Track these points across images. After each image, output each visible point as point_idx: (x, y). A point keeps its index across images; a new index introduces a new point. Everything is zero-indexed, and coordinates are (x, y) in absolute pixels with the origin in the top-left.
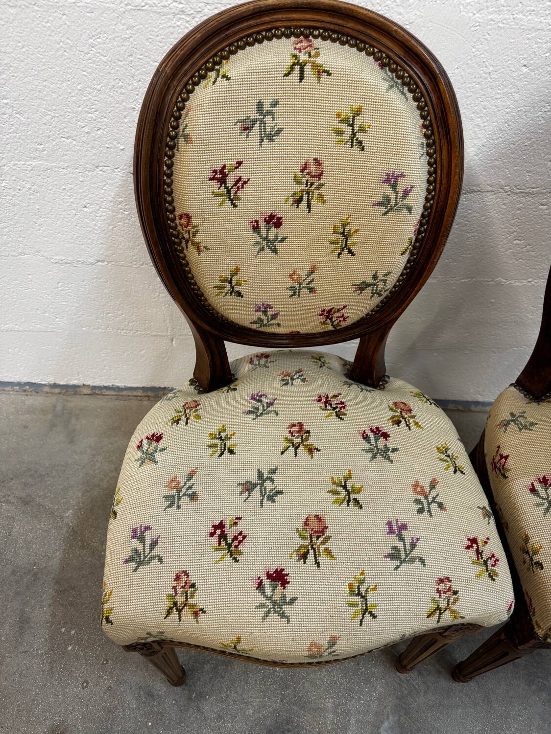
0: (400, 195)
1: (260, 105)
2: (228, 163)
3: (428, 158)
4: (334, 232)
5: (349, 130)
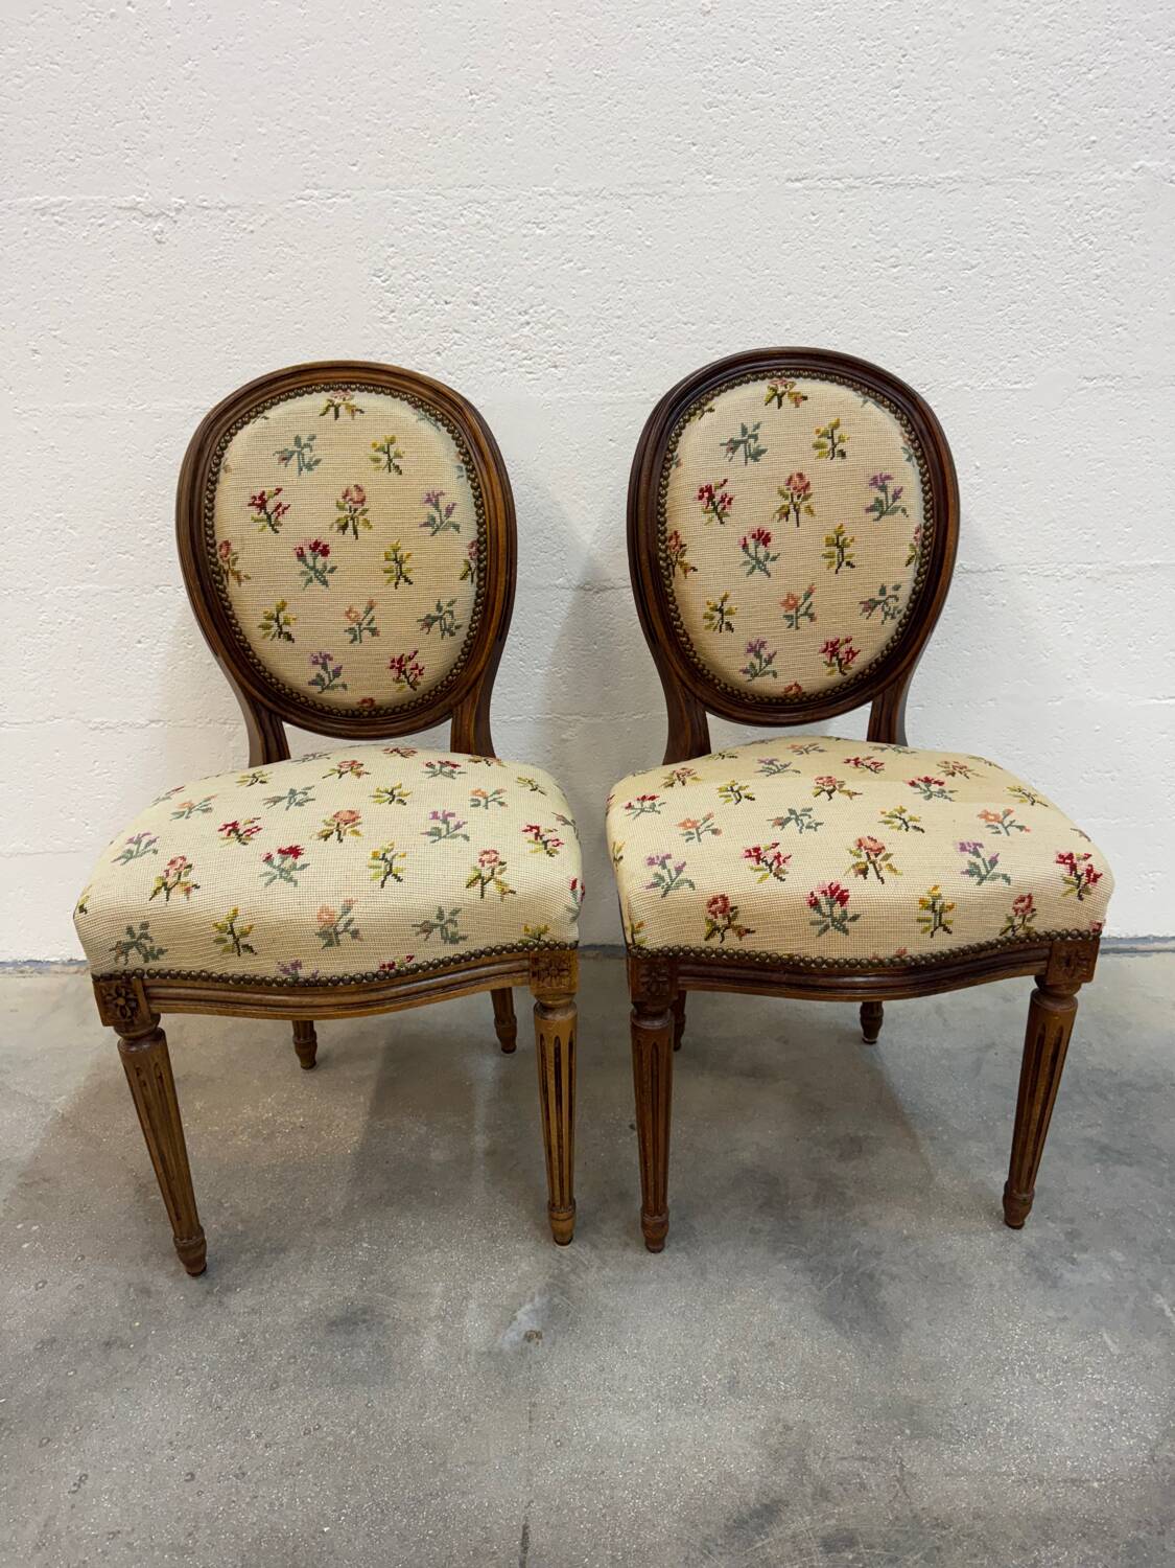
0: (444, 513)
1: (297, 440)
2: (266, 490)
3: (470, 482)
4: (387, 559)
5: (385, 458)
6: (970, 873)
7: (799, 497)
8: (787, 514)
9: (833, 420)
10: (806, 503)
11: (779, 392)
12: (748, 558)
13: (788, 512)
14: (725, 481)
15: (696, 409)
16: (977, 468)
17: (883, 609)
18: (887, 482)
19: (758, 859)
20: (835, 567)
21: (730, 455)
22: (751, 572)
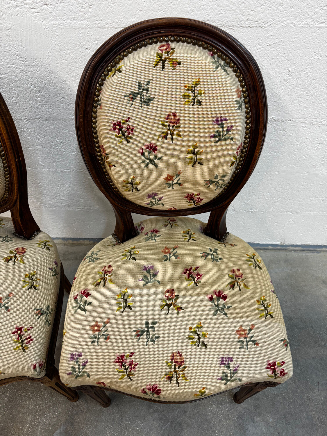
6: (222, 379)
7: (173, 127)
8: (166, 136)
9: (196, 80)
10: (177, 131)
11: (163, 58)
12: (144, 159)
13: (167, 135)
14: (129, 118)
15: (112, 67)
16: (289, 71)
17: (216, 184)
18: (224, 122)
19: (122, 365)
20: (193, 163)
21: (131, 102)
22: (147, 165)
